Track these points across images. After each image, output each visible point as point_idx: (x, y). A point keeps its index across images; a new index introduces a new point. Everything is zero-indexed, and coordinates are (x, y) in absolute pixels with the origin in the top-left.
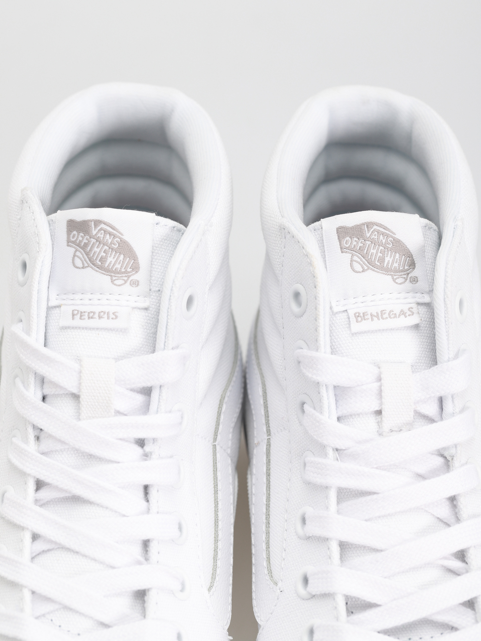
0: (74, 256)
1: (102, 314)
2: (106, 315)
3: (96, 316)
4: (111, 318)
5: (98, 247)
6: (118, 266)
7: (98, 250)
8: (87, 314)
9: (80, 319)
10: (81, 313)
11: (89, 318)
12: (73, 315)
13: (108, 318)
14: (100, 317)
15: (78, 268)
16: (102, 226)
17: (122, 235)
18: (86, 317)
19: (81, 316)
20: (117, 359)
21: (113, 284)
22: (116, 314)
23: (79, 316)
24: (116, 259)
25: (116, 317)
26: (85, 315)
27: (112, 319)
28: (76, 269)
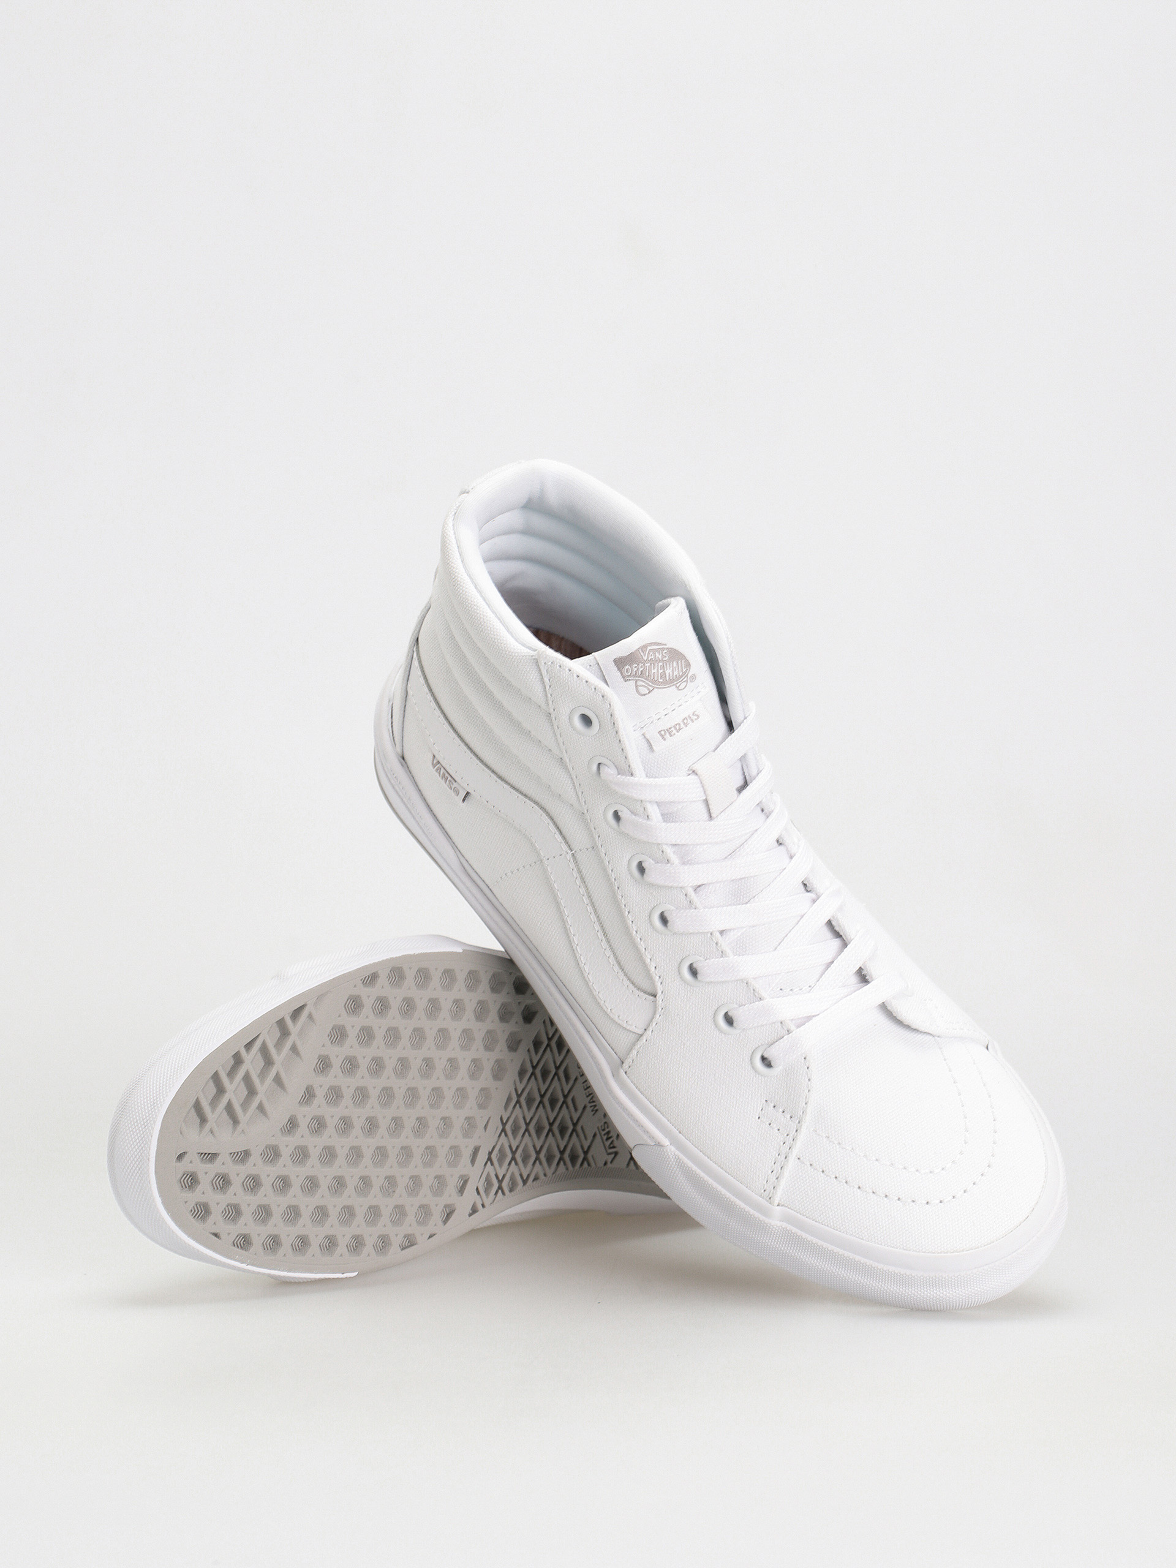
0: (636, 687)
1: (685, 721)
2: (689, 720)
3: (682, 726)
4: (694, 720)
5: (654, 669)
6: (676, 673)
7: (655, 671)
8: (673, 729)
9: (671, 736)
10: (667, 730)
11: (678, 732)
12: (661, 735)
13: (693, 721)
14: (686, 725)
15: (645, 695)
16: (649, 648)
17: (666, 645)
18: (675, 731)
19: (670, 733)
20: (714, 751)
21: (679, 690)
22: (696, 713)
23: (667, 734)
24: (671, 669)
25: (698, 717)
26: (672, 731)
27: (696, 719)
28: (643, 697)
